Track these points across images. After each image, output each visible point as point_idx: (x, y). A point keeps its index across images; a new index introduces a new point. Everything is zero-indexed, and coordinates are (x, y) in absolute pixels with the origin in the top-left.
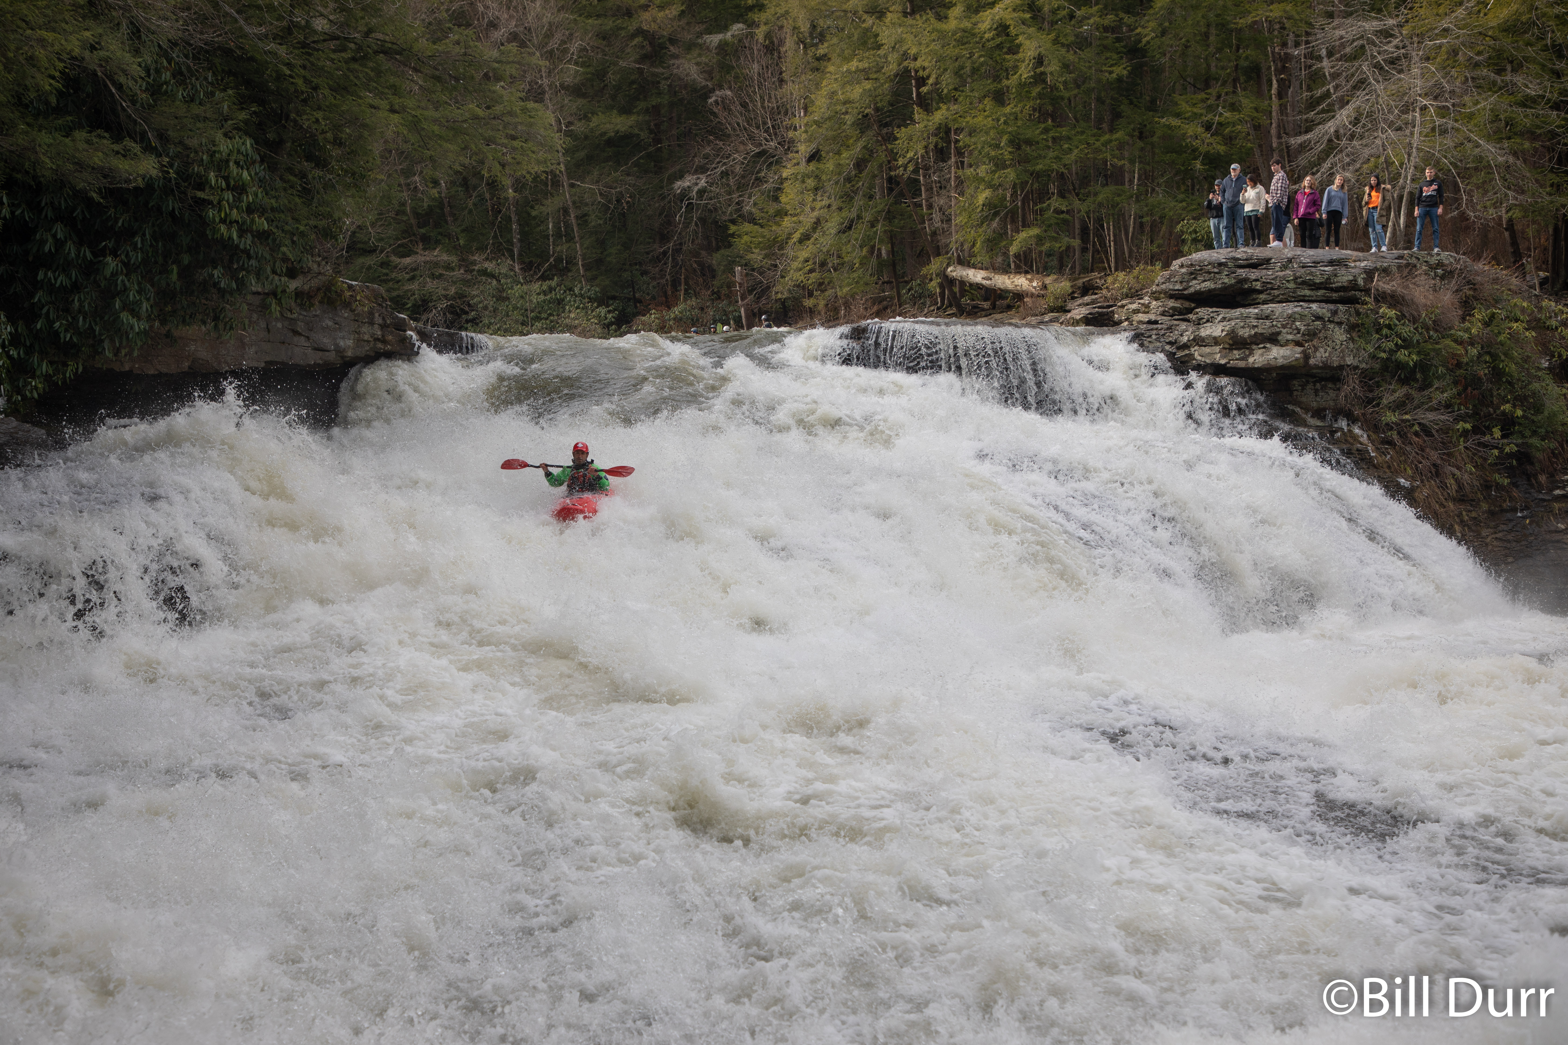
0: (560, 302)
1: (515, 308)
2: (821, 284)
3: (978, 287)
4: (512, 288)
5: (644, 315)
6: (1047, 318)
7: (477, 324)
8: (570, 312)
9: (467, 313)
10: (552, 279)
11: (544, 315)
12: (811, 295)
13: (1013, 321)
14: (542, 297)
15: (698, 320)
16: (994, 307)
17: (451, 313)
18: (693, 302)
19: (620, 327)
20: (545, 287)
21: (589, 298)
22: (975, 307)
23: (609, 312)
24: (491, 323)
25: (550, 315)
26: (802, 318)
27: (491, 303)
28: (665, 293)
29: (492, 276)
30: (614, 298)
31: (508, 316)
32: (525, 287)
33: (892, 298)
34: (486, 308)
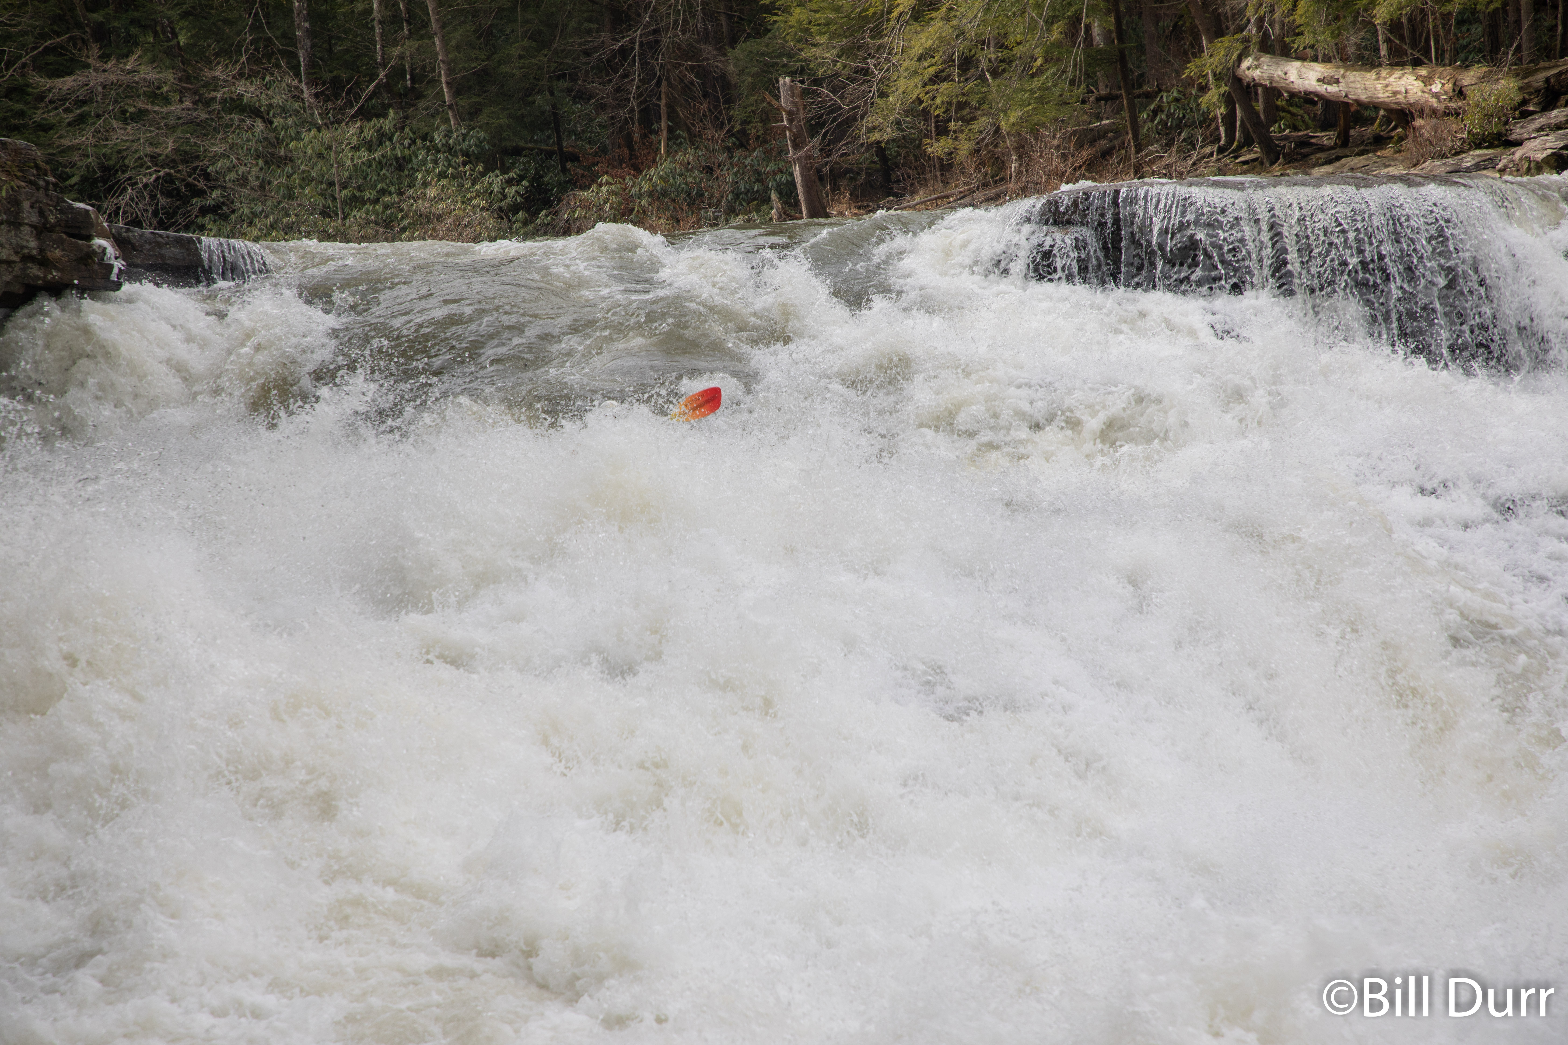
0: (401, 164)
1: (307, 180)
2: (961, 106)
3: (1308, 99)
4: (298, 137)
5: (586, 187)
6: (1469, 160)
7: (225, 218)
8: (425, 184)
9: (201, 193)
10: (385, 116)
11: (367, 195)
12: (942, 131)
13: (1392, 171)
14: (364, 155)
15: (700, 195)
16: (1344, 141)
17: (168, 194)
18: (689, 155)
19: (535, 215)
20: (369, 134)
21: (466, 154)
22: (1303, 143)
23: (510, 182)
24: (255, 215)
25: (383, 192)
26: (924, 183)
27: (254, 170)
28: (629, 138)
29: (255, 112)
30: (517, 152)
31: (291, 196)
32: (326, 135)
33: (1118, 132)
34: (243, 181)
